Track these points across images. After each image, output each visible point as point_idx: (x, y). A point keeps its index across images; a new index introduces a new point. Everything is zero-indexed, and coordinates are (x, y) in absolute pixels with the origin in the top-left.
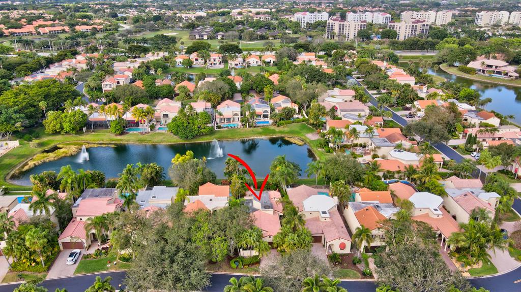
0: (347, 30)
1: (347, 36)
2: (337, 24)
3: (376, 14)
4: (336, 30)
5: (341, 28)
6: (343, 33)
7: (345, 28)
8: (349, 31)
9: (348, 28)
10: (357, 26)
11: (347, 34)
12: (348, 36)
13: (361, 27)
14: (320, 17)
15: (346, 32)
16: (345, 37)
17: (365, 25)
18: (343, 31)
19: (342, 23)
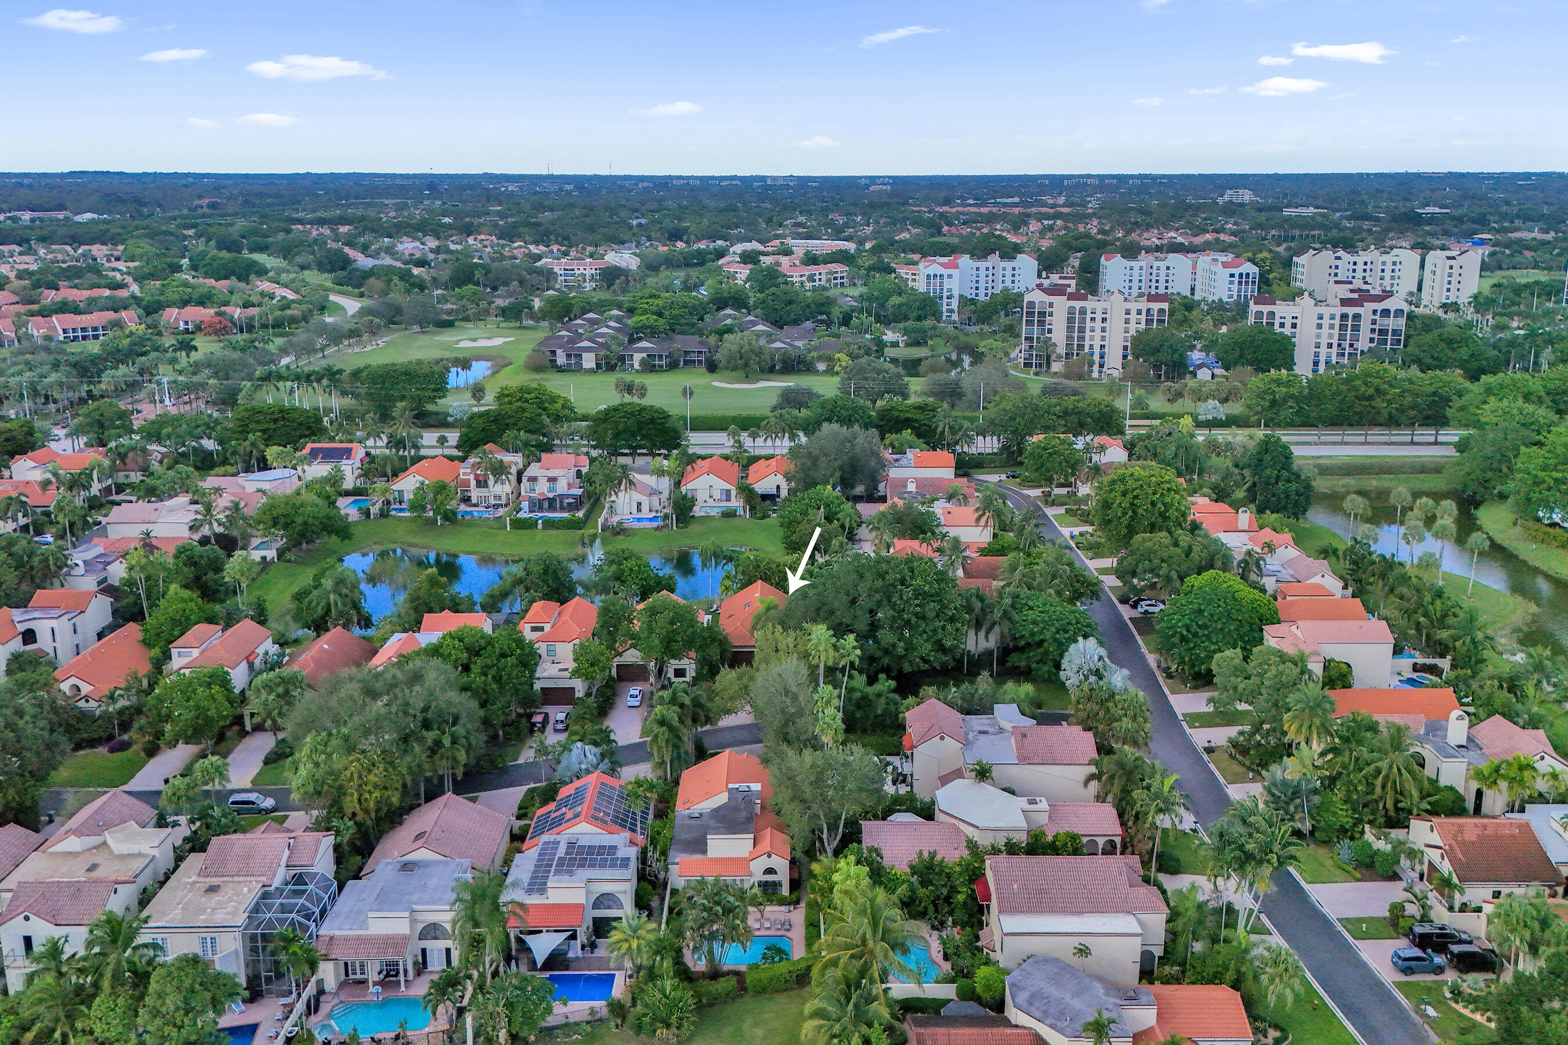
0: (1098, 334)
1: (1096, 358)
2: (1061, 305)
3: (1204, 260)
4: (1059, 336)
5: (1075, 323)
6: (1081, 347)
7: (1089, 324)
8: (1103, 338)
9: (1098, 325)
10: (1133, 316)
11: (1097, 350)
12: (1102, 357)
13: (1149, 322)
14: (1009, 272)
15: (1093, 339)
16: (1091, 364)
17: (1161, 311)
18: (1081, 338)
19: (1078, 304)
